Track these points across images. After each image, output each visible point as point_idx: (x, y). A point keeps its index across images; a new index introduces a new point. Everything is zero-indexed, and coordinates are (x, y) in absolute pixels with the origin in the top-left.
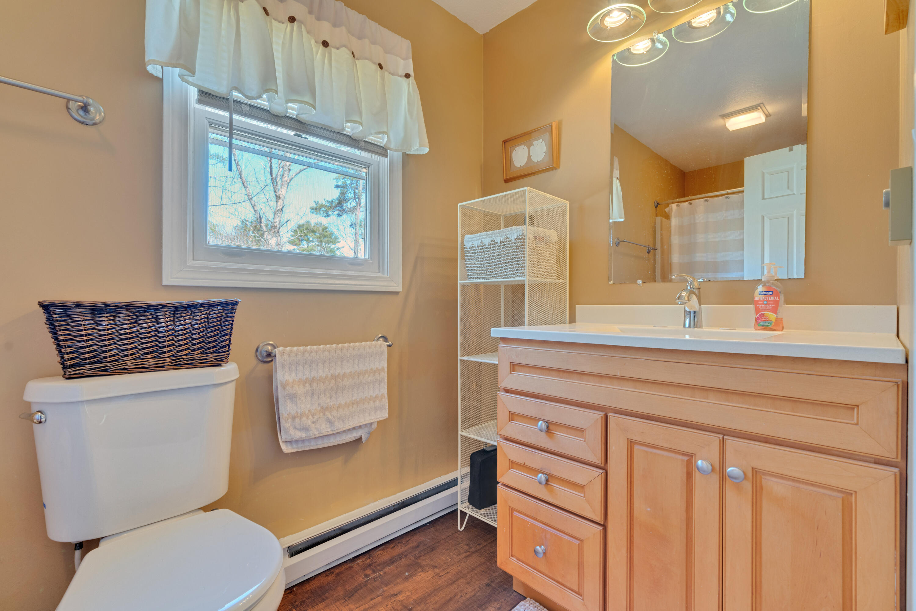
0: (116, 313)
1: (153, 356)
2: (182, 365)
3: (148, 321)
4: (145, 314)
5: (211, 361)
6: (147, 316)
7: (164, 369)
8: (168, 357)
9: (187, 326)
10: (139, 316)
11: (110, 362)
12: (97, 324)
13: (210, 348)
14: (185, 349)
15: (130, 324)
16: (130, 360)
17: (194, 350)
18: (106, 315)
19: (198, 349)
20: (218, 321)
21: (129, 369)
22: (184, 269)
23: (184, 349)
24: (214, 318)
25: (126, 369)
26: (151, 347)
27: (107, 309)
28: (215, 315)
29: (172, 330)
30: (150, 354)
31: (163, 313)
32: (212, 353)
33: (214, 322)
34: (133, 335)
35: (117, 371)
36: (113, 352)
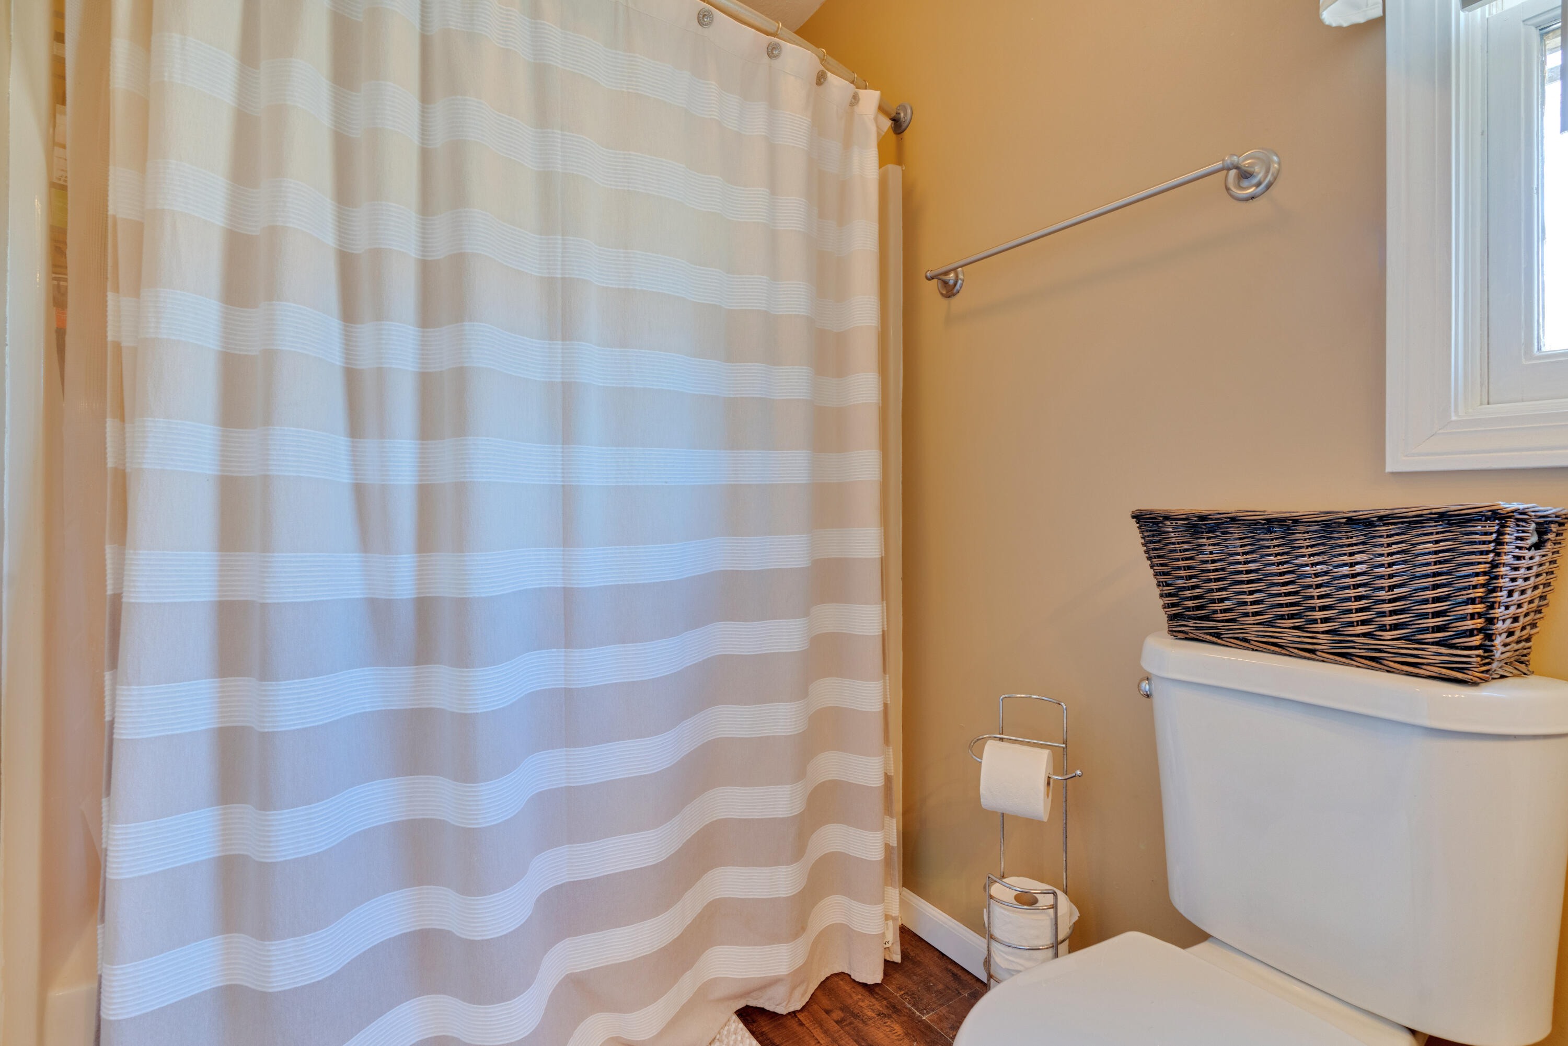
0: (1222, 532)
1: (1291, 625)
2: (1354, 658)
3: (1277, 550)
4: (1268, 536)
5: (1429, 664)
6: (1272, 540)
7: (1314, 656)
8: (1323, 633)
9: (1359, 568)
10: (1259, 540)
11: (1222, 621)
12: (1197, 550)
13: (1425, 630)
14: (1362, 621)
15: (1244, 554)
16: (1254, 624)
17: (1382, 628)
18: (1205, 535)
19: (1394, 627)
20: (1440, 562)
21: (1253, 642)
22: (1441, 431)
23: (1357, 622)
24: (1429, 553)
25: (1246, 641)
26: (1287, 605)
27: (1205, 524)
28: (1431, 545)
29: (1326, 573)
30: (1289, 619)
31: (1301, 535)
32: (1433, 644)
33: (1428, 564)
34: (1252, 576)
35: (1232, 641)
36: (1227, 604)
